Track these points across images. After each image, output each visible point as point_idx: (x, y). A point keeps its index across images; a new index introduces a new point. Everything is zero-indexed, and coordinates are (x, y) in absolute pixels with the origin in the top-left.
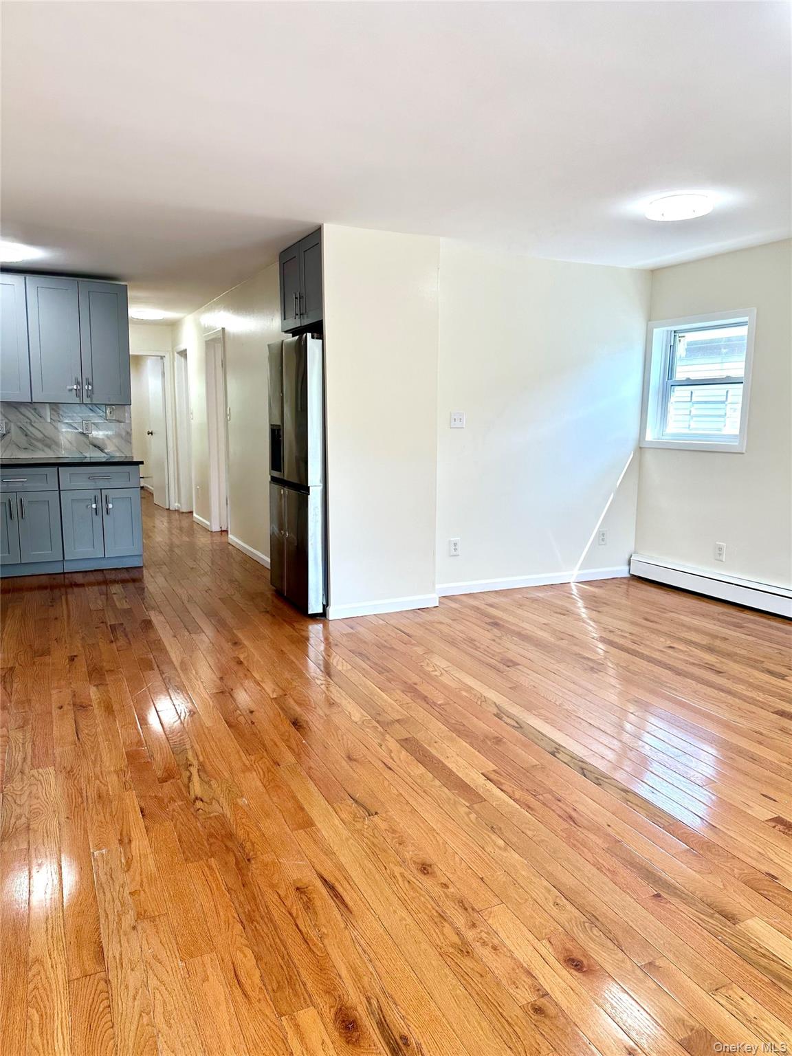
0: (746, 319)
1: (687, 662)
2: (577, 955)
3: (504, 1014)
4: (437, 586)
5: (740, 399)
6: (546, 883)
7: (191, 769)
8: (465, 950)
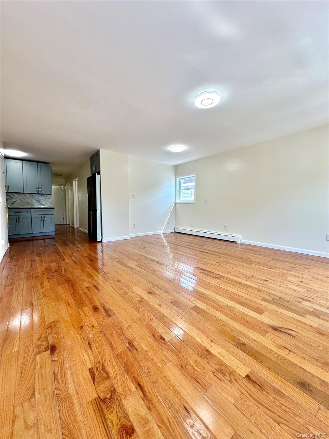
0: (194, 175)
1: (184, 245)
2: (151, 292)
3: (133, 302)
4: (130, 235)
5: (194, 192)
6: (146, 281)
7: (62, 270)
8: (126, 293)
